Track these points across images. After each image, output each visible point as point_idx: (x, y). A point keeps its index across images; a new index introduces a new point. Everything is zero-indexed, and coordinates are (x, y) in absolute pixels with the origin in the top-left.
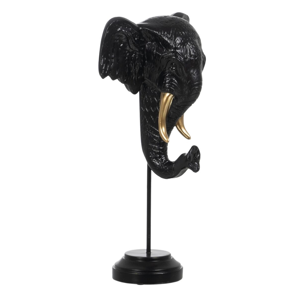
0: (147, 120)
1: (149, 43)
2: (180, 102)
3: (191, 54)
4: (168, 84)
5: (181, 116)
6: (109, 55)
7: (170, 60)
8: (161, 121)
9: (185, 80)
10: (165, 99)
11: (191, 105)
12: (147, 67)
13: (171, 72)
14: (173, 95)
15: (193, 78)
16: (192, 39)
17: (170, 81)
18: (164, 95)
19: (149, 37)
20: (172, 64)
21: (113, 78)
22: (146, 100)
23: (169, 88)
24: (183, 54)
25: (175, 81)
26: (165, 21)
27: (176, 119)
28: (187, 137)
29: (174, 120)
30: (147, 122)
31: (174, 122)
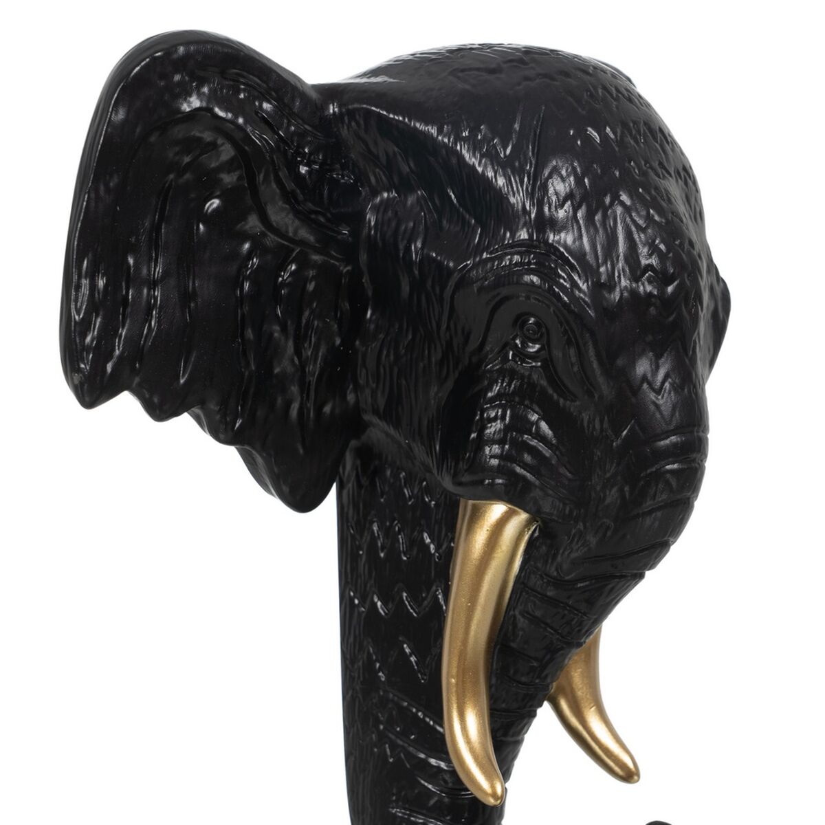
0: (378, 665)
1: (385, 195)
2: (574, 555)
3: (639, 262)
4: (496, 449)
5: (579, 645)
6: (131, 261)
7: (506, 299)
8: (454, 671)
9: (602, 422)
10: (480, 538)
11: (641, 576)
12: (375, 345)
13: (513, 374)
14: (526, 511)
15: (652, 408)
16: (644, 174)
17: (507, 429)
18: (476, 515)
19: (383, 159)
20: (520, 321)
21: (160, 409)
22: (372, 548)
23: (500, 471)
24: (590, 258)
25: (538, 428)
26: (482, 66)
27: (552, 660)
28: (617, 769)
29: (535, 664)
30: (379, 677)
31: (537, 681)
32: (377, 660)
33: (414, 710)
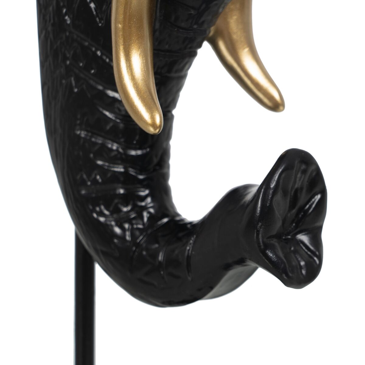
28: (266, 100)
29: (192, 12)
30: (66, 20)
31: (195, 27)
32: (64, 6)
33: (94, 49)
